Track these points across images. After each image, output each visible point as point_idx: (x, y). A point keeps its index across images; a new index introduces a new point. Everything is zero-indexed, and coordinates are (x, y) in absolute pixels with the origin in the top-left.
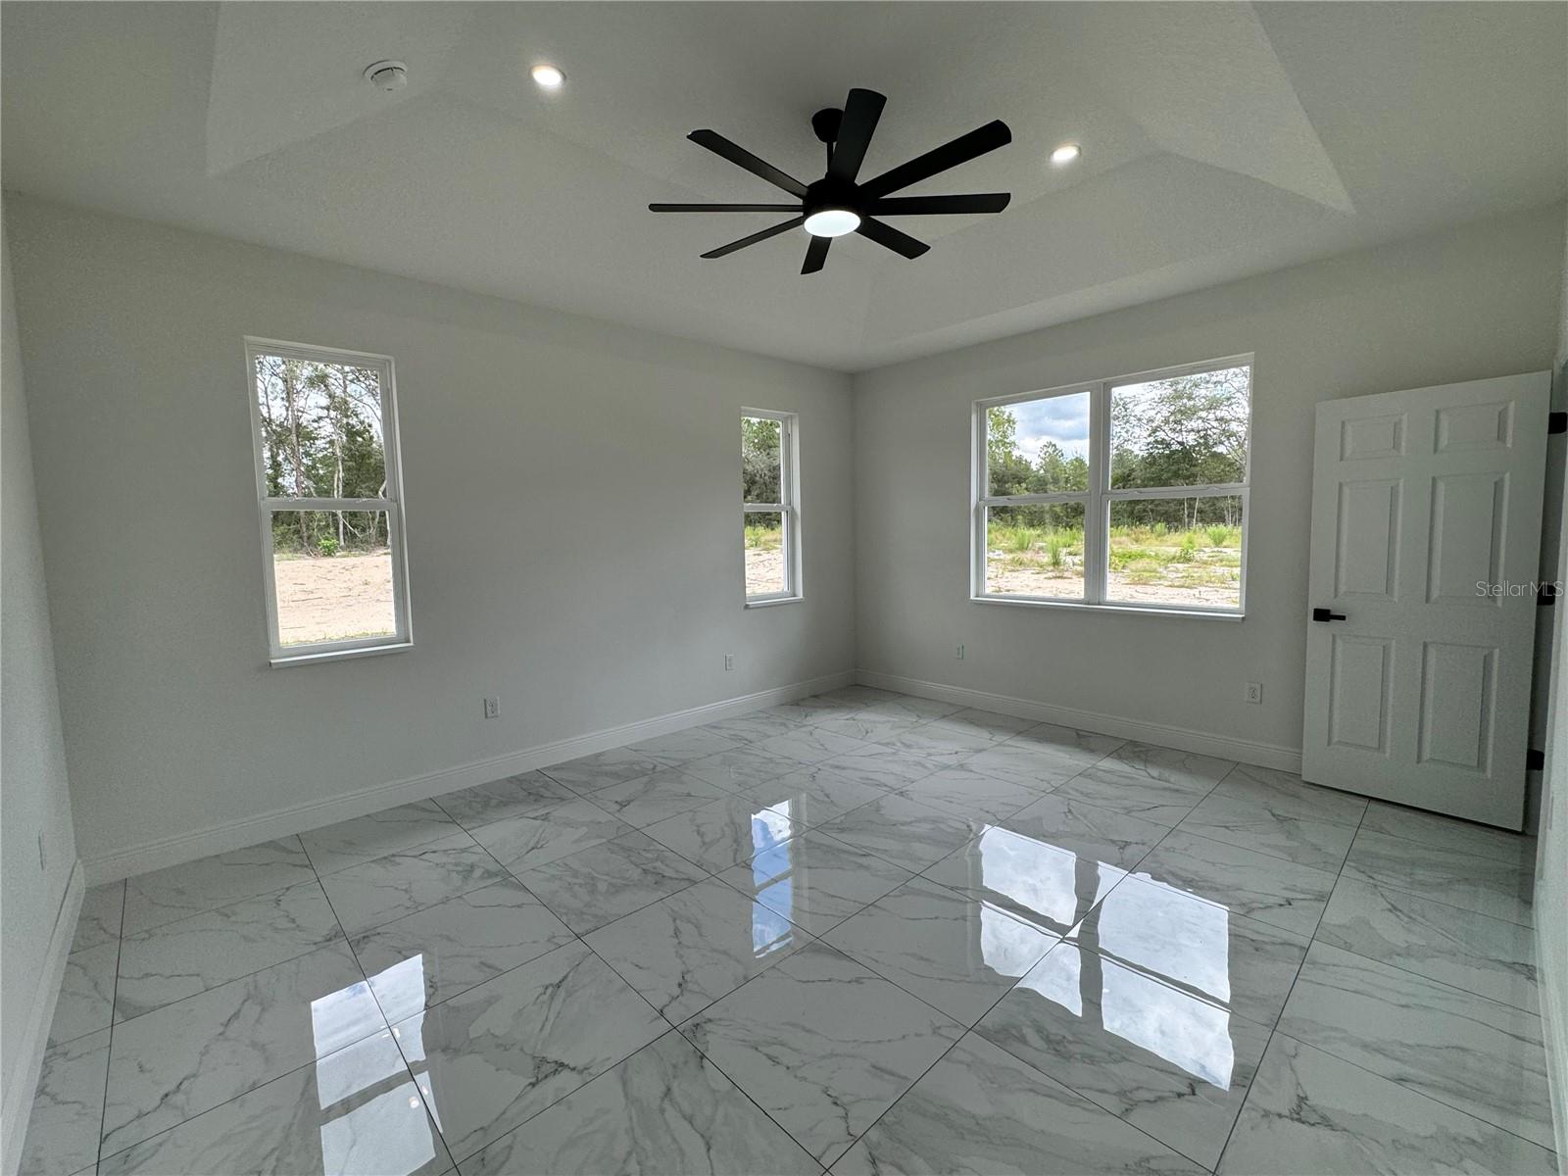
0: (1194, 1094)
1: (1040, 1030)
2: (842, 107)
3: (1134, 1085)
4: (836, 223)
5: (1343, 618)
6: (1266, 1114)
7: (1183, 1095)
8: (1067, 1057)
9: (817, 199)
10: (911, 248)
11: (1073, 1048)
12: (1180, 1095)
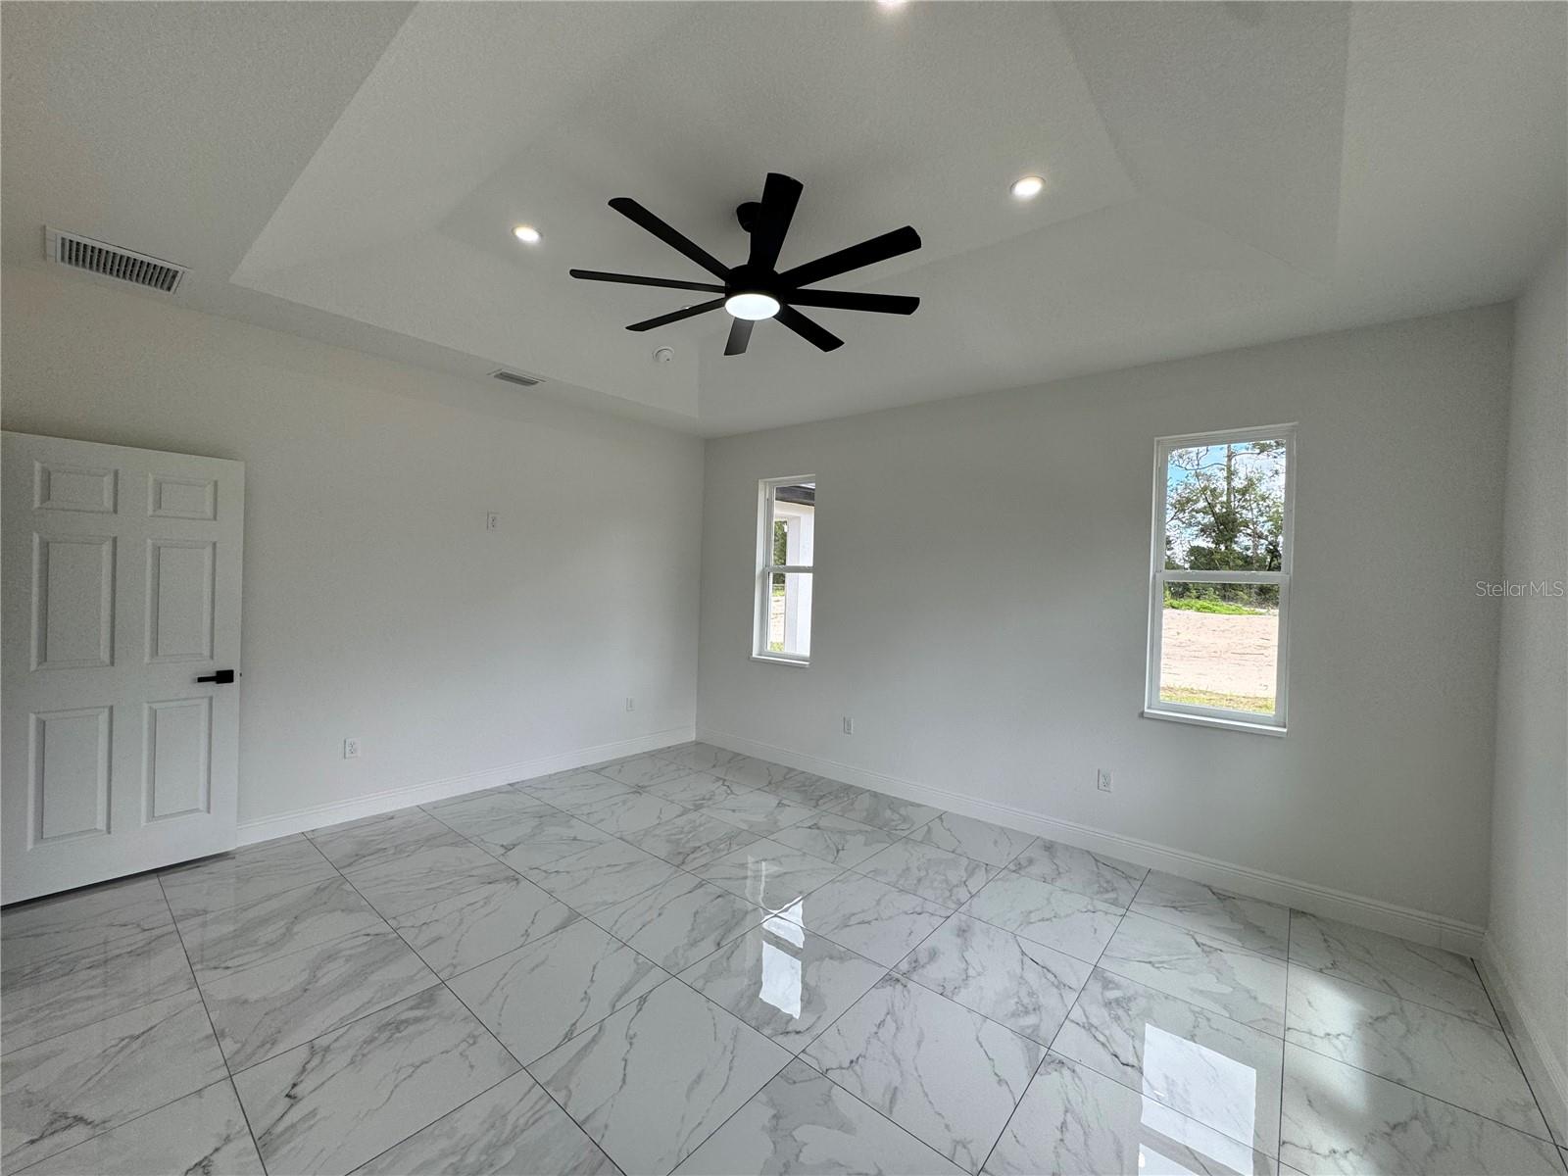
0: (287, 1096)
3: (325, 1061)
4: (756, 307)
7: (293, 1088)
12: (294, 1085)
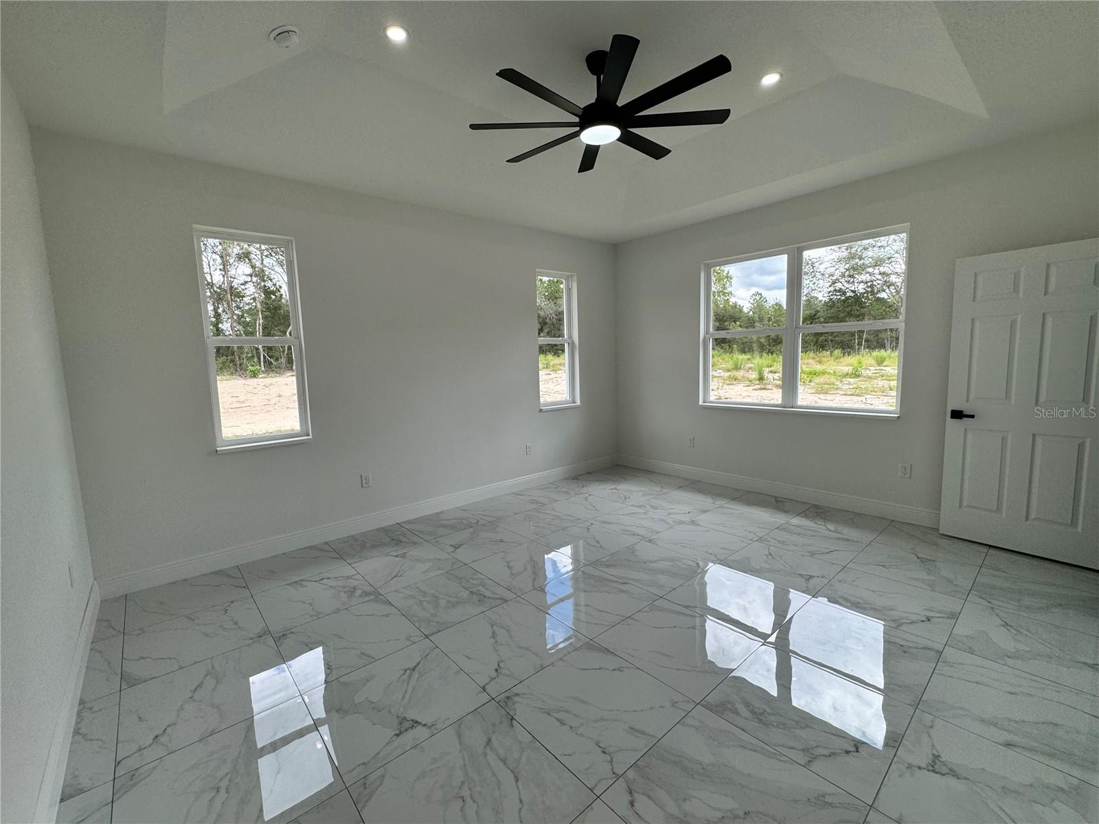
0: (857, 751)
1: (747, 705)
2: (607, 48)
3: (815, 744)
4: (603, 135)
5: (972, 417)
6: (910, 766)
7: (850, 752)
8: (766, 724)
9: (589, 117)
10: (657, 152)
11: (772, 718)
12: (847, 752)
